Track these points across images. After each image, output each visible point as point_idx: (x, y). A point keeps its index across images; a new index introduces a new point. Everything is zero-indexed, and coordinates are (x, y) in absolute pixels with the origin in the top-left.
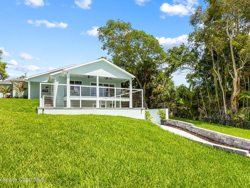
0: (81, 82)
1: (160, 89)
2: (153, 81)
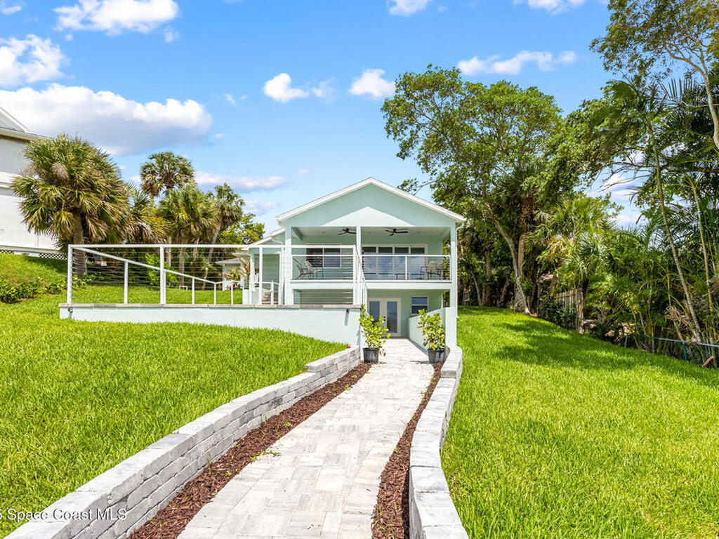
1: (558, 250)
2: (540, 228)
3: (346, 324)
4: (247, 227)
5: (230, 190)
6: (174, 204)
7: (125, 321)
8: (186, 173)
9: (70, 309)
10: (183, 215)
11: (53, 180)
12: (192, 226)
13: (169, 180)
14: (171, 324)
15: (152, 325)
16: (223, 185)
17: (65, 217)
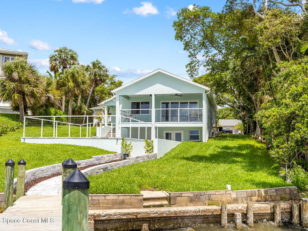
0: (149, 102)
3: (117, 144)
4: (112, 84)
5: (100, 63)
6: (66, 78)
7: (42, 143)
8: (73, 59)
9: (24, 139)
10: (71, 84)
11: (12, 80)
12: (76, 90)
13: (64, 63)
14: (57, 144)
15: (50, 144)
16: (96, 61)
17: (16, 96)
